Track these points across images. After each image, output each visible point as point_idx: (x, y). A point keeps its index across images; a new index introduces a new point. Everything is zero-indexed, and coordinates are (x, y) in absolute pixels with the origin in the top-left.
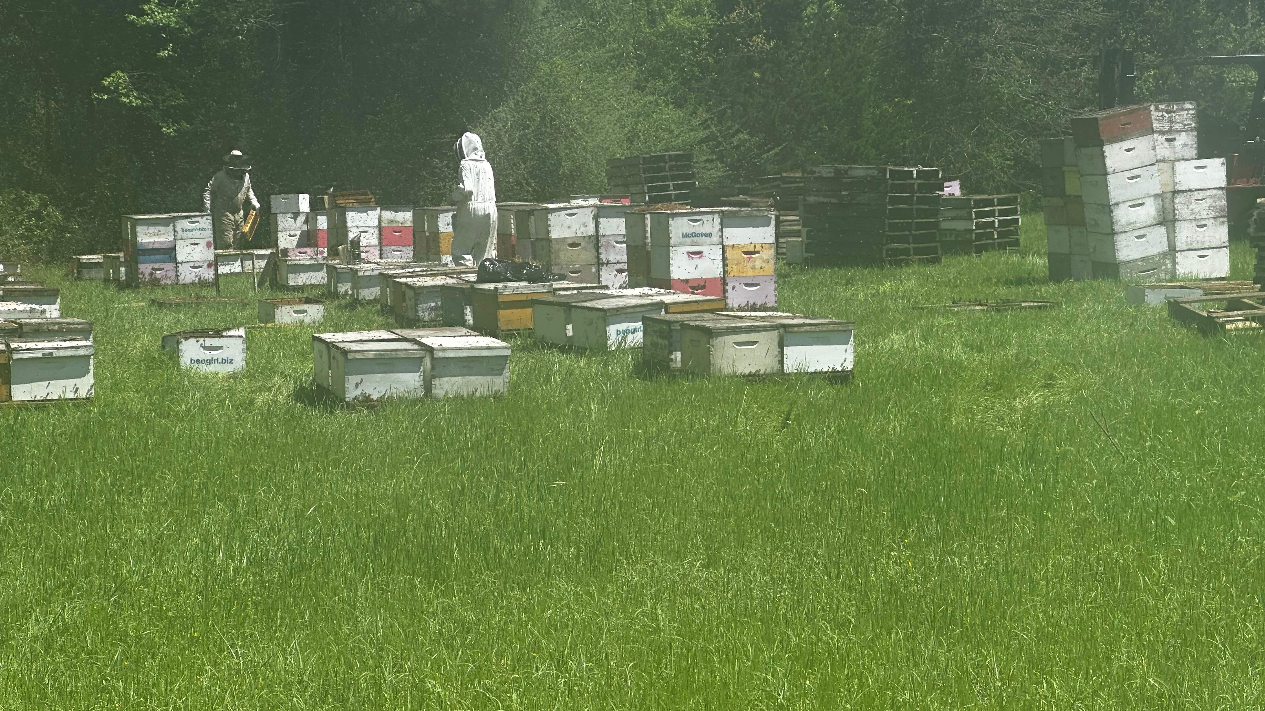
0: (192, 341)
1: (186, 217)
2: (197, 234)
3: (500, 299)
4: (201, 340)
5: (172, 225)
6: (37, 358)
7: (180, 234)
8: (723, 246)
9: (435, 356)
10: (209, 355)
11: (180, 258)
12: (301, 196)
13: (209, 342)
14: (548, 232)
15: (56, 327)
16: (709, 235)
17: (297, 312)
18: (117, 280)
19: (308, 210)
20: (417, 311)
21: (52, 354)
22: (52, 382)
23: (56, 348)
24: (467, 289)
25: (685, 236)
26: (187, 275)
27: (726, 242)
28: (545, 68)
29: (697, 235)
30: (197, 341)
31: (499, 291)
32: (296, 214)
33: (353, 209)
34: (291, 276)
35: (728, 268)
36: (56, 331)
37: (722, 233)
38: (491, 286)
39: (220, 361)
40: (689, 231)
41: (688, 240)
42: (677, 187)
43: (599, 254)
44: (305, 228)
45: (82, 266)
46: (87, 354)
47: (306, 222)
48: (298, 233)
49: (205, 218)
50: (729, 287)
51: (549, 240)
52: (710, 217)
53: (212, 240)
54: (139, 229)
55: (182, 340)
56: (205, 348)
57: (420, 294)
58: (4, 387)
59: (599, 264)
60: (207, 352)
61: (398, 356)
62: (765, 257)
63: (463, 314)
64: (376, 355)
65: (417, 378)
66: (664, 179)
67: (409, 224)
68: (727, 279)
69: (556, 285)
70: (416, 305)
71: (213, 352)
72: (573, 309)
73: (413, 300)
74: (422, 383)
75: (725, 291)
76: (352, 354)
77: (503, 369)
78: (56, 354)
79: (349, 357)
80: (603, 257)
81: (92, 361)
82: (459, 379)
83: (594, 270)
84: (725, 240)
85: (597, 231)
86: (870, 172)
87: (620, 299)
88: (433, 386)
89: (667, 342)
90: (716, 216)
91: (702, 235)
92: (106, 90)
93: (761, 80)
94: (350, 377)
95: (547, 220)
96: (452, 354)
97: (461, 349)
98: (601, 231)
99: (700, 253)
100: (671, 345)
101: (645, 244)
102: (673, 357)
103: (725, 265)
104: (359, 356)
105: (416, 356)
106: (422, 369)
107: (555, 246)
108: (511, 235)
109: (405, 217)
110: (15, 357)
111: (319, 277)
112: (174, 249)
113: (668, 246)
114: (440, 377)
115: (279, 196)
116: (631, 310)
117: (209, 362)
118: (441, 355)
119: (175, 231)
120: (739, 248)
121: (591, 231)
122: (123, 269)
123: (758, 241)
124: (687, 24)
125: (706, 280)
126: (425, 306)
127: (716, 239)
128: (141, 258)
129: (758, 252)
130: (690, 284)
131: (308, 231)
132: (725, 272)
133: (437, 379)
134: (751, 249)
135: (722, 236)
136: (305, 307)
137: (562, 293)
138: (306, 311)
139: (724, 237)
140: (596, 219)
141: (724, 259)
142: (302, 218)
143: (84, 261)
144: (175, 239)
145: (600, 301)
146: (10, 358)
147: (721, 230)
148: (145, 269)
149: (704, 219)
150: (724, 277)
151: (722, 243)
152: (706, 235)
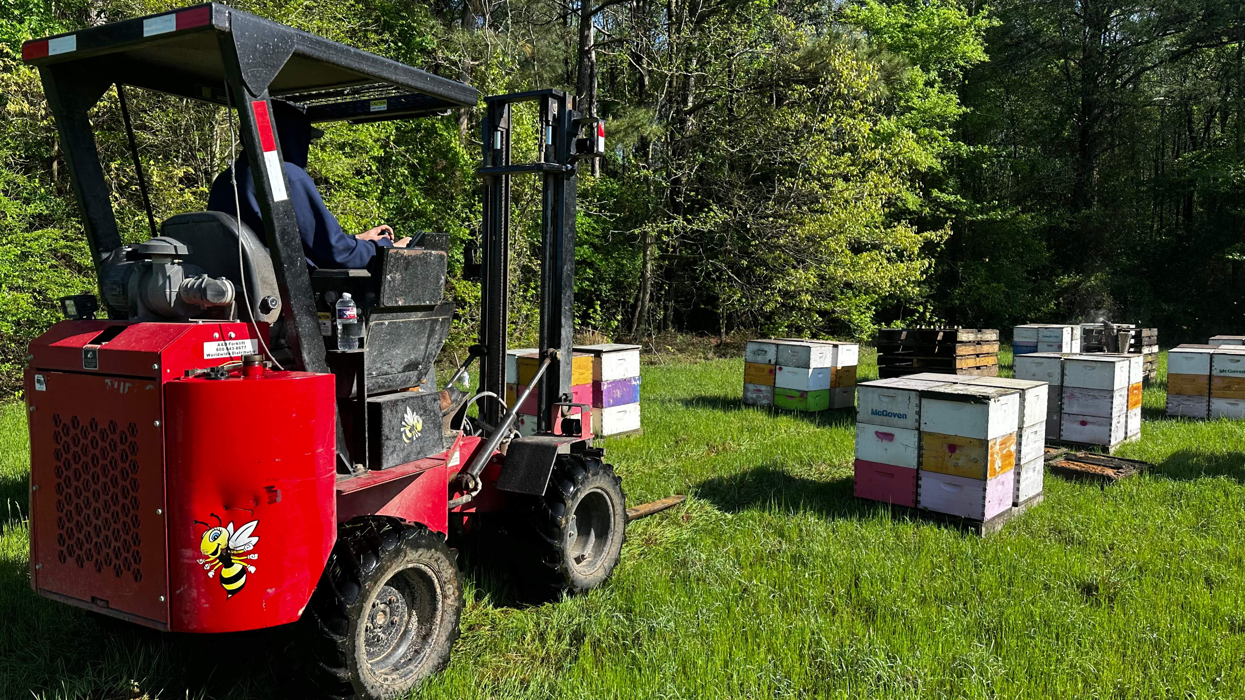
1: (1046, 329)
5: (1036, 333)
7: (1041, 338)
8: (920, 433)
16: (904, 416)
25: (875, 413)
27: (923, 428)
29: (888, 414)
35: (924, 460)
37: (920, 416)
40: (880, 408)
41: (877, 417)
43: (1062, 403)
50: (922, 483)
52: (904, 395)
62: (975, 455)
68: (920, 471)
75: (918, 486)
80: (1066, 409)
84: (922, 426)
90: (912, 396)
91: (895, 415)
103: (920, 456)
112: (1036, 347)
113: (855, 421)
120: (939, 438)
123: (965, 434)
127: (911, 421)
129: (965, 447)
130: (876, 469)
132: (920, 463)
134: (955, 442)
135: (919, 421)
139: (922, 422)
140: (1065, 370)
141: (920, 448)
144: (1037, 342)
147: (918, 413)
149: (899, 398)
150: (918, 470)
151: (918, 429)
152: (900, 416)
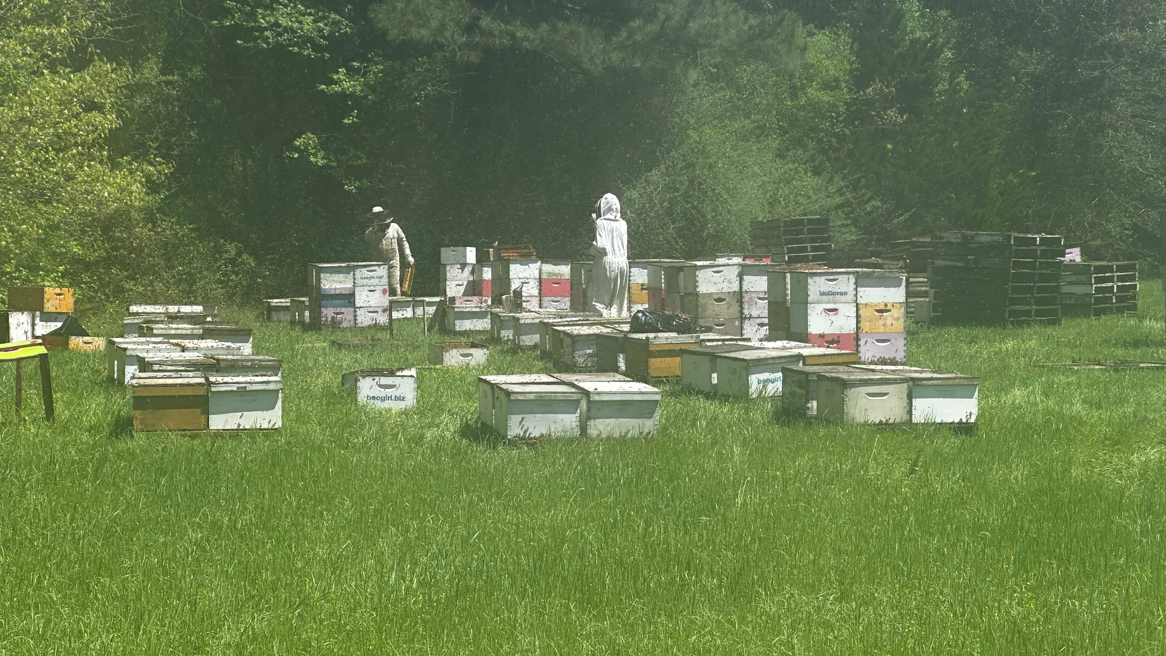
0: (369, 380)
1: (365, 266)
2: (375, 281)
3: (651, 348)
4: (377, 378)
5: (352, 273)
6: (232, 391)
7: (359, 281)
8: (857, 304)
9: (591, 399)
10: (383, 392)
11: (358, 304)
12: (468, 249)
13: (384, 381)
14: (696, 287)
15: (249, 364)
16: (846, 293)
17: (464, 355)
18: (302, 323)
19: (475, 262)
20: (574, 357)
21: (245, 387)
22: (245, 413)
23: (250, 383)
24: (621, 338)
25: (822, 294)
26: (364, 319)
27: (860, 301)
28: (694, 135)
29: (833, 294)
30: (374, 380)
31: (651, 341)
32: (464, 265)
33: (515, 262)
34: (457, 322)
35: (861, 325)
36: (249, 367)
37: (857, 292)
38: (643, 336)
39: (393, 398)
40: (826, 289)
41: (825, 298)
42: (814, 249)
43: (742, 308)
44: (471, 279)
45: (270, 309)
46: (276, 388)
47: (472, 272)
48: (465, 283)
49: (382, 267)
50: (862, 343)
51: (697, 295)
52: (846, 276)
53: (387, 287)
54: (322, 276)
55: (360, 378)
56: (380, 386)
57: (577, 341)
58: (202, 416)
59: (742, 318)
60: (382, 390)
61: (557, 398)
62: (896, 316)
63: (616, 361)
64: (536, 396)
65: (574, 419)
66: (803, 241)
67: (567, 276)
68: (860, 334)
69: (703, 336)
70: (573, 351)
71: (387, 390)
72: (718, 360)
73: (570, 347)
74: (578, 423)
75: (858, 346)
76: (515, 395)
77: (653, 413)
78: (250, 388)
79: (512, 398)
80: (746, 312)
81: (280, 395)
82: (612, 421)
83: (737, 323)
84: (859, 299)
85: (741, 287)
86: (996, 238)
87: (762, 351)
88: (588, 426)
89: (804, 392)
90: (851, 276)
91: (838, 293)
92: (297, 149)
93: (893, 151)
94: (512, 416)
95: (696, 276)
96: (606, 398)
97: (614, 393)
98: (744, 288)
99: (835, 310)
100: (808, 394)
101: (785, 301)
102: (809, 405)
103: (858, 322)
104: (520, 397)
105: (574, 399)
106: (578, 411)
107: (701, 301)
108: (661, 289)
109: (564, 270)
110: (213, 389)
111: (483, 324)
112: (353, 295)
113: (806, 303)
114: (594, 418)
115: (448, 249)
116: (771, 361)
117: (383, 399)
118: (596, 398)
119: (355, 279)
120: (871, 306)
121: (735, 287)
122: (307, 313)
123: (890, 300)
124: (826, 97)
125: (839, 336)
126: (581, 352)
127: (850, 297)
128: (324, 302)
129: (889, 311)
130: (826, 339)
131: (474, 281)
132: (858, 328)
133: (592, 420)
134: (882, 307)
135: (856, 295)
136: (472, 351)
137: (708, 344)
138: (471, 355)
139: (858, 296)
140: (741, 276)
141: (858, 316)
142: (468, 269)
143: (274, 304)
144: (354, 286)
145: (743, 353)
146: (208, 391)
147: (856, 289)
148: (328, 313)
149: (840, 279)
150: (857, 333)
151: (856, 301)
152: (842, 294)
